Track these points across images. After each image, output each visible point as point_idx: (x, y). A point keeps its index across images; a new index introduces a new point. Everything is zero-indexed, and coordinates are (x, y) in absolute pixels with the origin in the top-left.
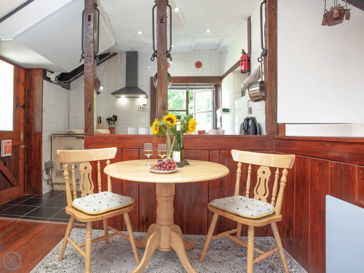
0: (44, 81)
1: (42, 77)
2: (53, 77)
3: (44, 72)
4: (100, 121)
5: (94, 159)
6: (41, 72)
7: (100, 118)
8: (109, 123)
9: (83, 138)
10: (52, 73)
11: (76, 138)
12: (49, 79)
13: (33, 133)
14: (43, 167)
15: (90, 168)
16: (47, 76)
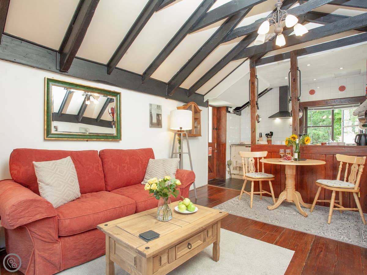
0: (227, 113)
1: (226, 112)
2: (231, 110)
3: (227, 108)
4: (261, 136)
5: (255, 157)
6: (225, 108)
7: (261, 133)
8: (267, 137)
9: (250, 147)
10: (231, 108)
11: (245, 147)
12: (229, 112)
13: (221, 143)
14: (226, 164)
15: (254, 161)
16: (229, 110)
